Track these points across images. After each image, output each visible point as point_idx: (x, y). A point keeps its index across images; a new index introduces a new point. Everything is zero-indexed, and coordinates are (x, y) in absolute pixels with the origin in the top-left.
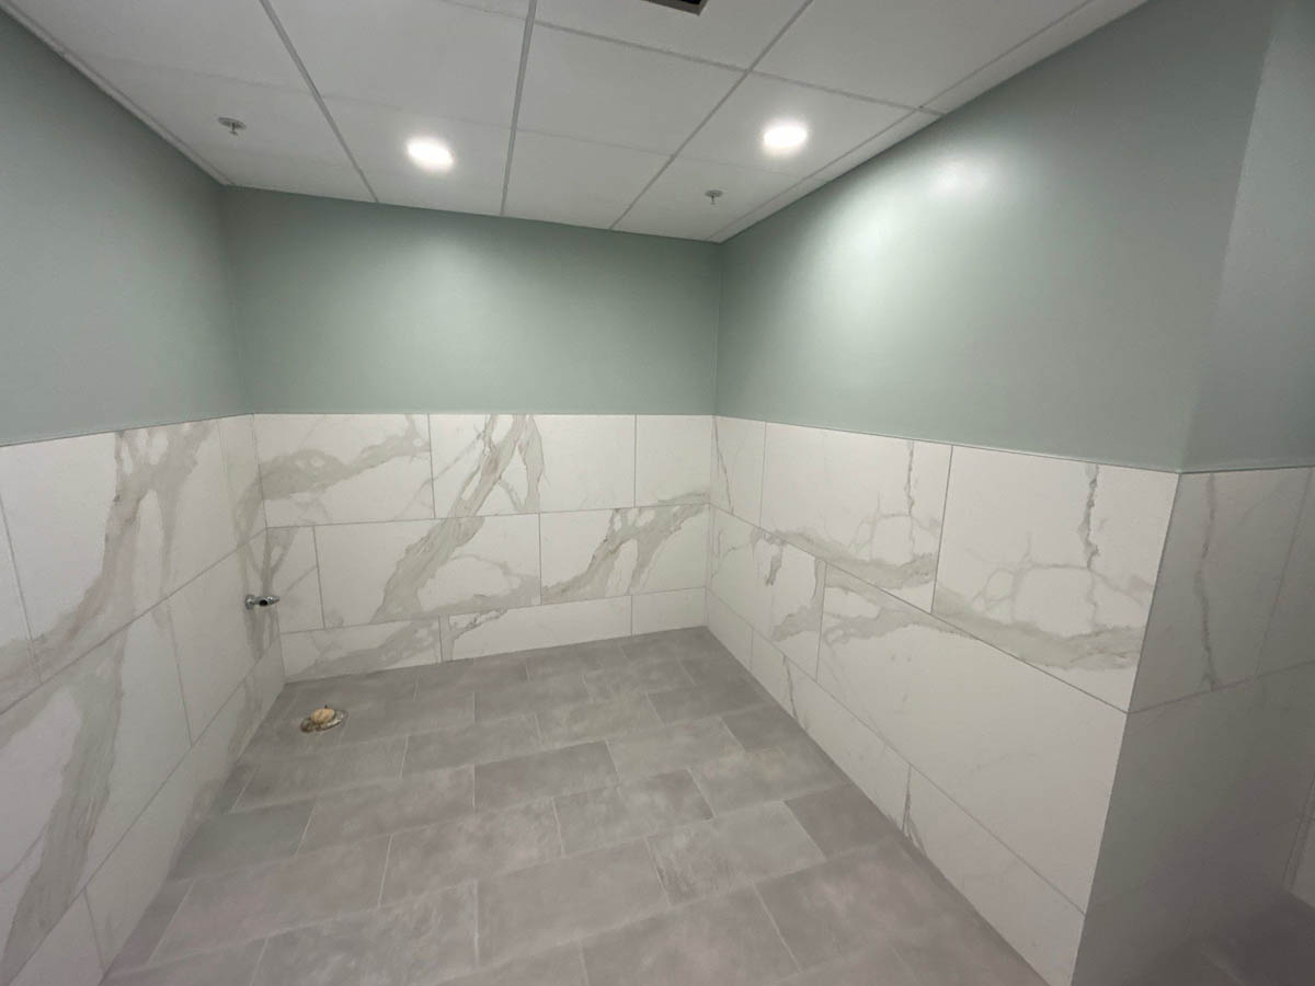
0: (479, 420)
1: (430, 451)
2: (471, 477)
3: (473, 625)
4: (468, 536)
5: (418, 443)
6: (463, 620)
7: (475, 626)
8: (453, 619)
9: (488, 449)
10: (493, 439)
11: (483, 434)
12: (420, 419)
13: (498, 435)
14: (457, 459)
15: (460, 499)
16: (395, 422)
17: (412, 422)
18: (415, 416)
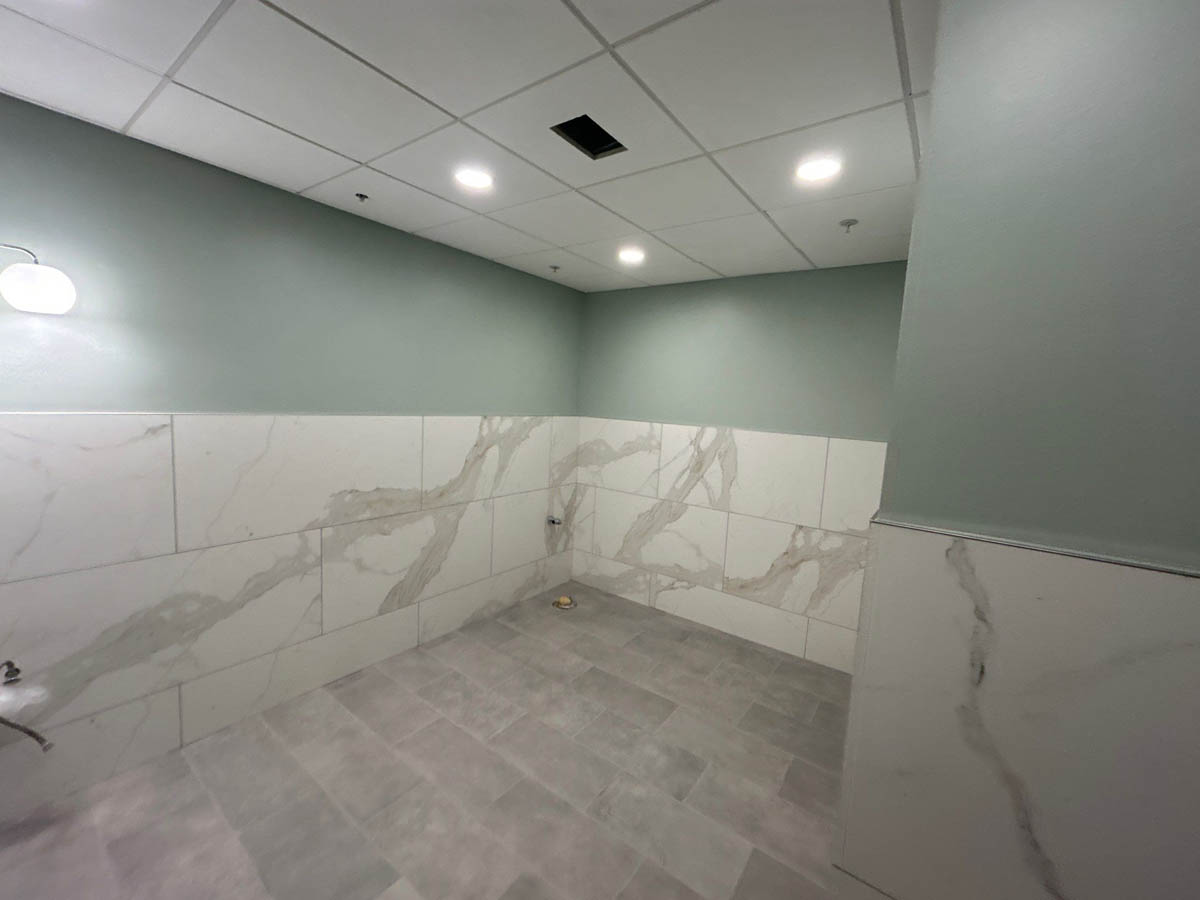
0: (694, 430)
1: (660, 449)
2: (683, 472)
3: (671, 587)
4: (675, 517)
5: (654, 443)
6: (666, 581)
7: (672, 588)
8: (660, 577)
9: (696, 453)
10: (701, 445)
11: (695, 442)
12: (657, 426)
13: (705, 444)
14: (675, 458)
15: (674, 487)
16: (642, 427)
17: (652, 428)
18: (654, 424)
